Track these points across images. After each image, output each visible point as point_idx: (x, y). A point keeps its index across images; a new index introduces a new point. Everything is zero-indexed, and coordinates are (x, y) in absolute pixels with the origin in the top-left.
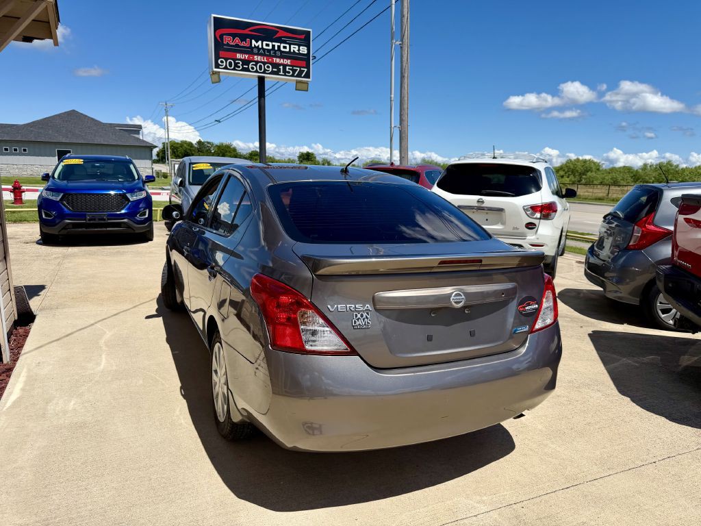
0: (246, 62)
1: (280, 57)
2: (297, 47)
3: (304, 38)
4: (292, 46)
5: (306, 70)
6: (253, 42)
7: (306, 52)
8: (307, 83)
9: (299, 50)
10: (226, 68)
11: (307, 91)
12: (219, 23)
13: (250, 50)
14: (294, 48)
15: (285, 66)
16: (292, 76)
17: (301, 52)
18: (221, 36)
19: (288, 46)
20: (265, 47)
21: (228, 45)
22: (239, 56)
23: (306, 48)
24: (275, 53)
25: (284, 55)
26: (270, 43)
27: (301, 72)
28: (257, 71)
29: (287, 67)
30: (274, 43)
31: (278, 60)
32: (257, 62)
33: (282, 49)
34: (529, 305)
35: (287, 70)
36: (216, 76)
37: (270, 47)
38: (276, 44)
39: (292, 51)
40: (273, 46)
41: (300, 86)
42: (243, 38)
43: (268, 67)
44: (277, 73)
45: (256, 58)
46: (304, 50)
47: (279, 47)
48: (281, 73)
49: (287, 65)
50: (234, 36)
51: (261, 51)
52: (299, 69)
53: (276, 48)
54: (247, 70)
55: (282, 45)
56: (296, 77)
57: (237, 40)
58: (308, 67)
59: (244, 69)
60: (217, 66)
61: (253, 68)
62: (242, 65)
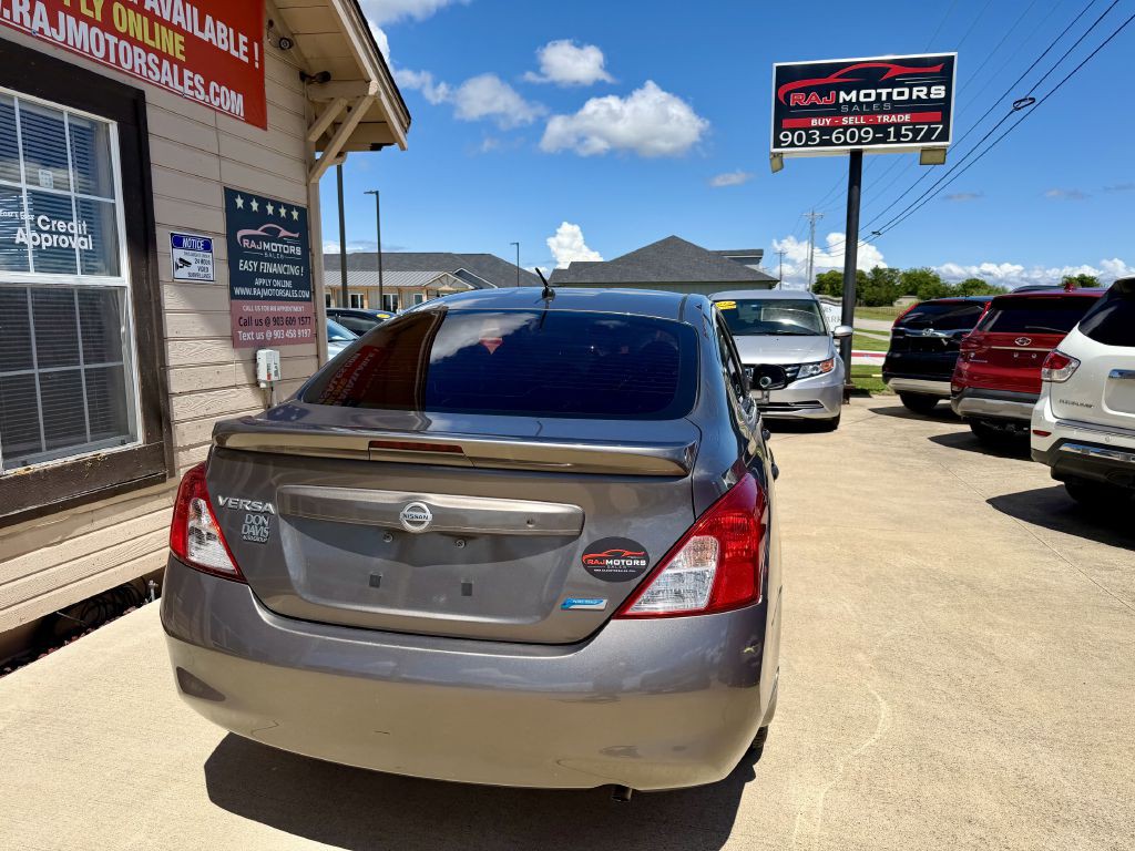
0: (825, 130)
1: (889, 113)
2: (925, 89)
3: (942, 71)
4: (915, 89)
5: (941, 126)
6: (842, 94)
7: (943, 96)
8: (943, 150)
9: (929, 93)
10: (792, 145)
11: (943, 163)
12: (784, 75)
13: (836, 110)
14: (920, 92)
15: (898, 126)
16: (913, 140)
17: (932, 96)
18: (787, 97)
19: (906, 90)
20: (862, 99)
21: (798, 107)
22: (814, 122)
23: (943, 88)
24: (881, 106)
25: (897, 108)
26: (873, 92)
27: (931, 132)
28: (845, 143)
29: (904, 128)
30: (879, 91)
31: (886, 119)
32: (847, 127)
33: (895, 97)
34: (618, 556)
35: (903, 132)
36: (777, 160)
37: (873, 98)
38: (884, 92)
39: (914, 97)
40: (879, 95)
41: (927, 156)
42: (823, 91)
43: (867, 133)
44: (884, 140)
45: (845, 121)
46: (938, 92)
47: (889, 95)
48: (892, 139)
49: (905, 124)
50: (807, 91)
51: (856, 108)
52: (926, 127)
53: (884, 98)
54: (828, 143)
55: (896, 91)
56: (920, 141)
57: (814, 97)
58: (946, 121)
59: (823, 143)
60: (778, 144)
61: (838, 139)
62: (820, 136)
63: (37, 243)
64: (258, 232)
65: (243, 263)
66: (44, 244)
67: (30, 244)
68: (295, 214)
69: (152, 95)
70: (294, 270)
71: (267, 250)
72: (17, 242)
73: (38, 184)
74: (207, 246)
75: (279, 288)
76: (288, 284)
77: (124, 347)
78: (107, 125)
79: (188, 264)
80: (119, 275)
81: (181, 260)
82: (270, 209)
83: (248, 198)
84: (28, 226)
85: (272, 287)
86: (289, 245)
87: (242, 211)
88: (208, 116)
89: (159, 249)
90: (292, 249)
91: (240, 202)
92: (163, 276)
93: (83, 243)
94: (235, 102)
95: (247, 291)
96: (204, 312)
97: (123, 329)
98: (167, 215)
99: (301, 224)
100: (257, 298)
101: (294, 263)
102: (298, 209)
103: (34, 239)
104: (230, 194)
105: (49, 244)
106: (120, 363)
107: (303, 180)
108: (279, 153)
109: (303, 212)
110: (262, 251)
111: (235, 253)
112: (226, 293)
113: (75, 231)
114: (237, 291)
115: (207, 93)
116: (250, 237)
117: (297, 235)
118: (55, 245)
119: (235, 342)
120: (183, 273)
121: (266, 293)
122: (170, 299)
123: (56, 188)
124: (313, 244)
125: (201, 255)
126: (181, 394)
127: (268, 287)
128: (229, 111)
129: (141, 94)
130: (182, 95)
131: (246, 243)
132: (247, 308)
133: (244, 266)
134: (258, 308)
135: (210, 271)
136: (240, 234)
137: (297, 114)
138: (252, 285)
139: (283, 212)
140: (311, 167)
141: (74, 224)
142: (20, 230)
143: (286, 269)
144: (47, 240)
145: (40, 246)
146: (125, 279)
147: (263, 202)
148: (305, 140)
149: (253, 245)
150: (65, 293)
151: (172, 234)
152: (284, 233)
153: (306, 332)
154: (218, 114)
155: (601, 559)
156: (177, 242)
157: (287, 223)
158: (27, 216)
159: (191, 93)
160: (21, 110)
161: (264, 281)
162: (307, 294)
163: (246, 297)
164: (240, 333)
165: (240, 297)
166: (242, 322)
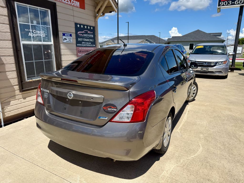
10: (223, 5)
28: (239, 4)
34: (110, 108)
36: (219, 9)
54: (234, 4)
59: (232, 4)
60: (219, 5)
61: (237, 3)
62: (231, 3)
63: (33, 36)
64: (83, 32)
65: (79, 39)
66: (35, 36)
67: (32, 36)
68: (92, 28)
69: (58, 3)
70: (91, 40)
71: (85, 36)
72: (29, 35)
73: (33, 23)
74: (71, 35)
75: (88, 44)
76: (90, 43)
77: (53, 56)
78: (48, 10)
79: (66, 39)
80: (51, 42)
82: (86, 27)
83: (80, 25)
84: (31, 32)
85: (86, 44)
86: (90, 35)
87: (79, 28)
88: (71, 7)
89: (59, 36)
90: (91, 36)
91: (78, 26)
92: (60, 42)
93: (43, 35)
94: (78, 4)
95: (81, 45)
96: (70, 49)
97: (52, 53)
98: (61, 29)
99: (93, 30)
100: (83, 46)
101: (91, 39)
102: (93, 27)
103: (33, 35)
104: (76, 24)
105: (36, 36)
106: (52, 60)
107: (94, 20)
108: (88, 14)
109: (94, 27)
110: (84, 36)
111: (77, 37)
112: (75, 45)
113: (41, 33)
114: (78, 45)
115: (71, 2)
116: (81, 33)
117: (92, 33)
118: (37, 36)
119: (77, 56)
120: (65, 41)
121: (84, 45)
122: (62, 47)
123: (37, 24)
124: (96, 35)
125: (69, 37)
128: (76, 6)
129: (55, 3)
130: (65, 3)
131: (80, 35)
132: (80, 48)
134: (83, 49)
135: (71, 41)
136: (78, 33)
137: (93, 6)
138: (81, 44)
139: (89, 27)
140: (96, 17)
141: (41, 32)
142: (30, 33)
143: (89, 40)
144: (35, 35)
145: (34, 36)
146: (52, 43)
147: (84, 26)
148: (94, 11)
149: (82, 35)
150: (40, 46)
151: (63, 33)
152: (89, 32)
154: (73, 7)
155: (107, 108)
156: (64, 35)
157: (90, 30)
158: (31, 30)
159: (67, 2)
160: (29, 8)
161: (84, 43)
162: (94, 46)
163: (80, 46)
164: (78, 54)
165: (79, 46)
166: (79, 51)
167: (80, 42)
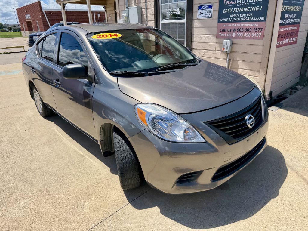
65: (225, 10)
67: (169, 15)
71: (239, 3)
73: (171, 2)
74: (210, 7)
75: (243, 17)
79: (202, 14)
81: (200, 13)
84: (169, 11)
85: (239, 17)
89: (193, 11)
92: (194, 18)
93: (178, 13)
95: (226, 20)
96: (207, 27)
100: (231, 22)
101: (256, 5)
105: (172, 14)
110: (236, 4)
111: (222, 7)
112: (216, 21)
113: (177, 10)
114: (221, 20)
119: (218, 37)
120: (201, 16)
121: (236, 19)
122: (196, 24)
125: (208, 10)
126: (196, 49)
127: (237, 18)
131: (228, 2)
132: (225, 25)
133: (225, 11)
134: (230, 25)
135: (211, 14)
143: (249, 9)
146: (186, 20)
149: (231, 3)
153: (258, 35)
156: (200, 8)
161: (235, 15)
162: (263, 18)
163: (225, 22)
164: (220, 34)
165: (222, 22)
166: (221, 30)
167: (227, 15)
